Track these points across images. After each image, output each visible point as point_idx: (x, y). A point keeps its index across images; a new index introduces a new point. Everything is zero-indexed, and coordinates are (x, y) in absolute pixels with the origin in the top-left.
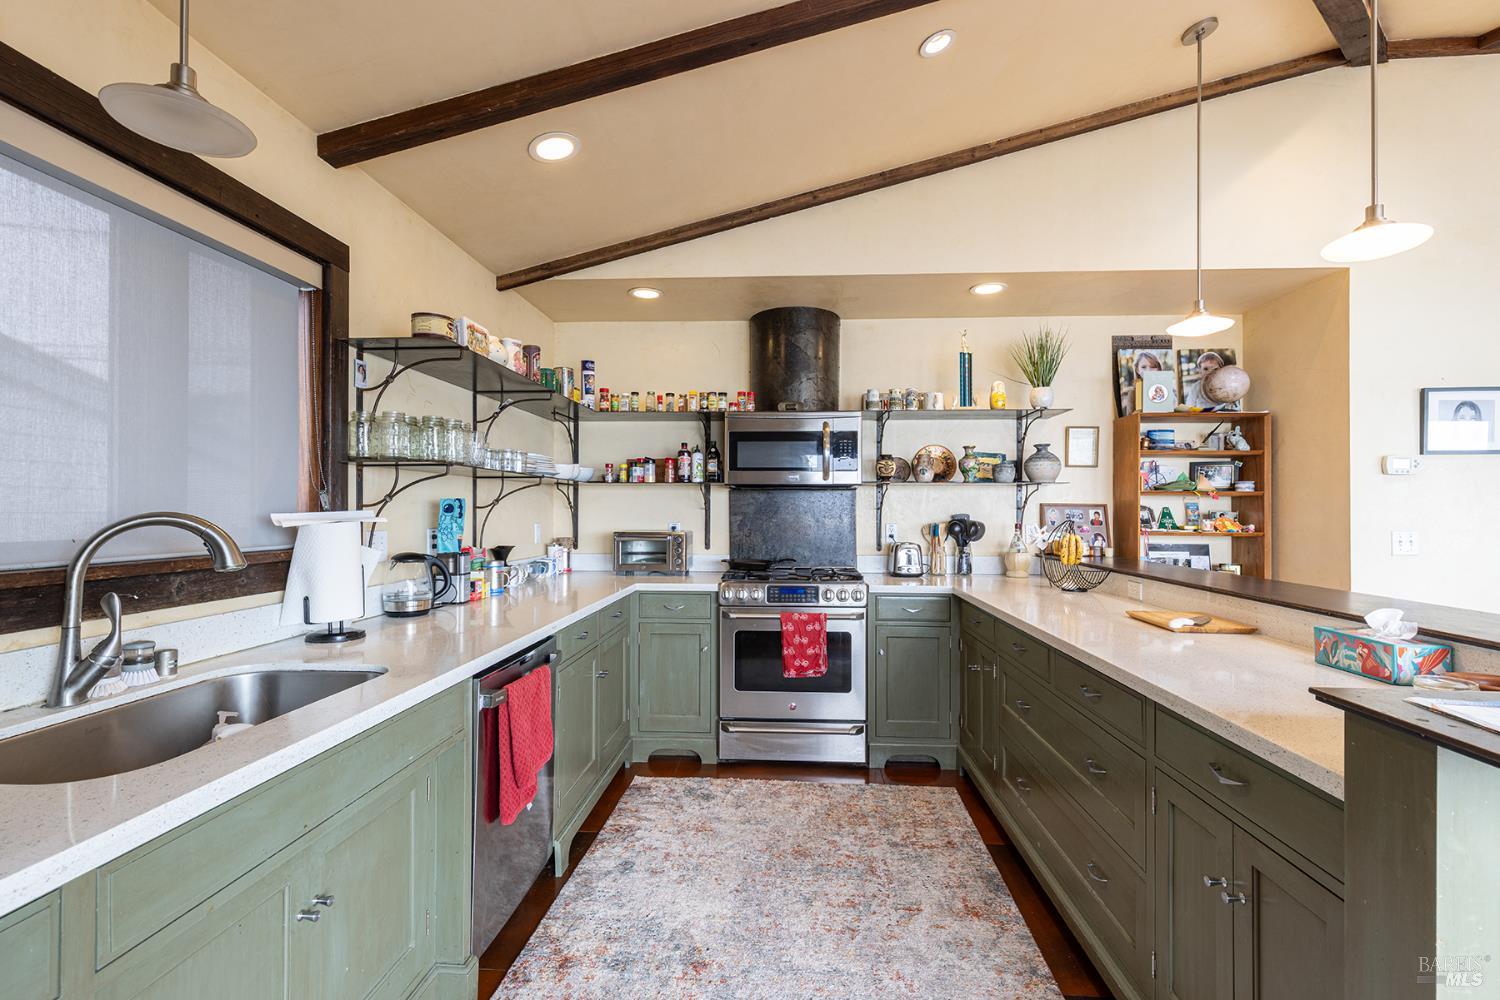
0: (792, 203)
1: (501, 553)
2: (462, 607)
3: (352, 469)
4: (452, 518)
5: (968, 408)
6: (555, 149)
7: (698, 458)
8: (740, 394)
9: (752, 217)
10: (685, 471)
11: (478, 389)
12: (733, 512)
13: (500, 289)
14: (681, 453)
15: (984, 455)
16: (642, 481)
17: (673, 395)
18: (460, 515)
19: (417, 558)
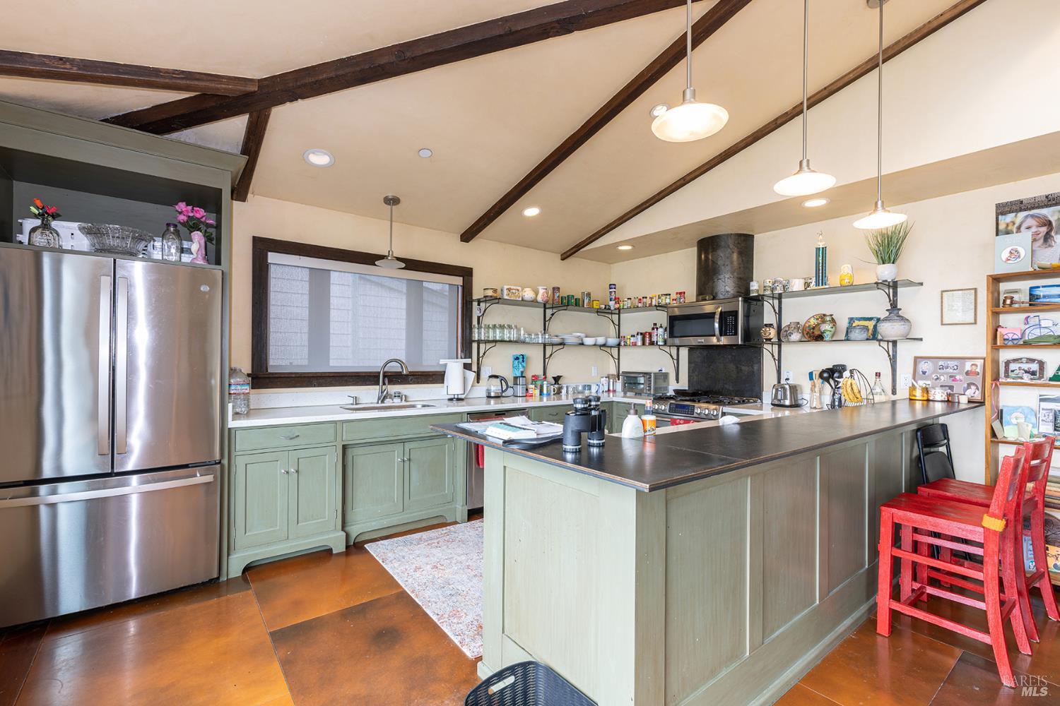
0: (673, 187)
1: (557, 379)
2: (521, 398)
3: (475, 345)
4: (518, 362)
5: (821, 287)
6: (532, 212)
7: (661, 331)
8: (677, 293)
9: (654, 200)
10: (654, 339)
11: (547, 307)
12: (690, 362)
13: (563, 259)
14: (653, 329)
15: (860, 319)
16: (635, 344)
17: (646, 298)
18: (523, 361)
19: (496, 377)
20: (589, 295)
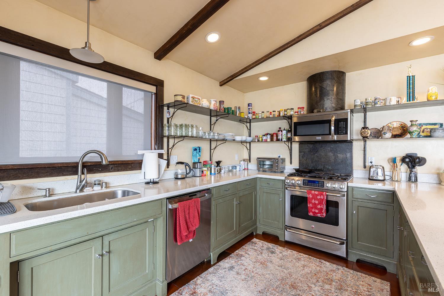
0: (311, 31)
1: (218, 163)
2: (198, 178)
3: (165, 140)
4: (196, 152)
5: (411, 102)
6: (213, 38)
7: (284, 132)
8: (298, 108)
9: (295, 42)
10: (280, 137)
11: (212, 115)
12: (300, 152)
13: (221, 85)
14: (279, 131)
16: (266, 141)
17: (275, 111)
18: (200, 151)
19: (182, 163)
20: (239, 108)
